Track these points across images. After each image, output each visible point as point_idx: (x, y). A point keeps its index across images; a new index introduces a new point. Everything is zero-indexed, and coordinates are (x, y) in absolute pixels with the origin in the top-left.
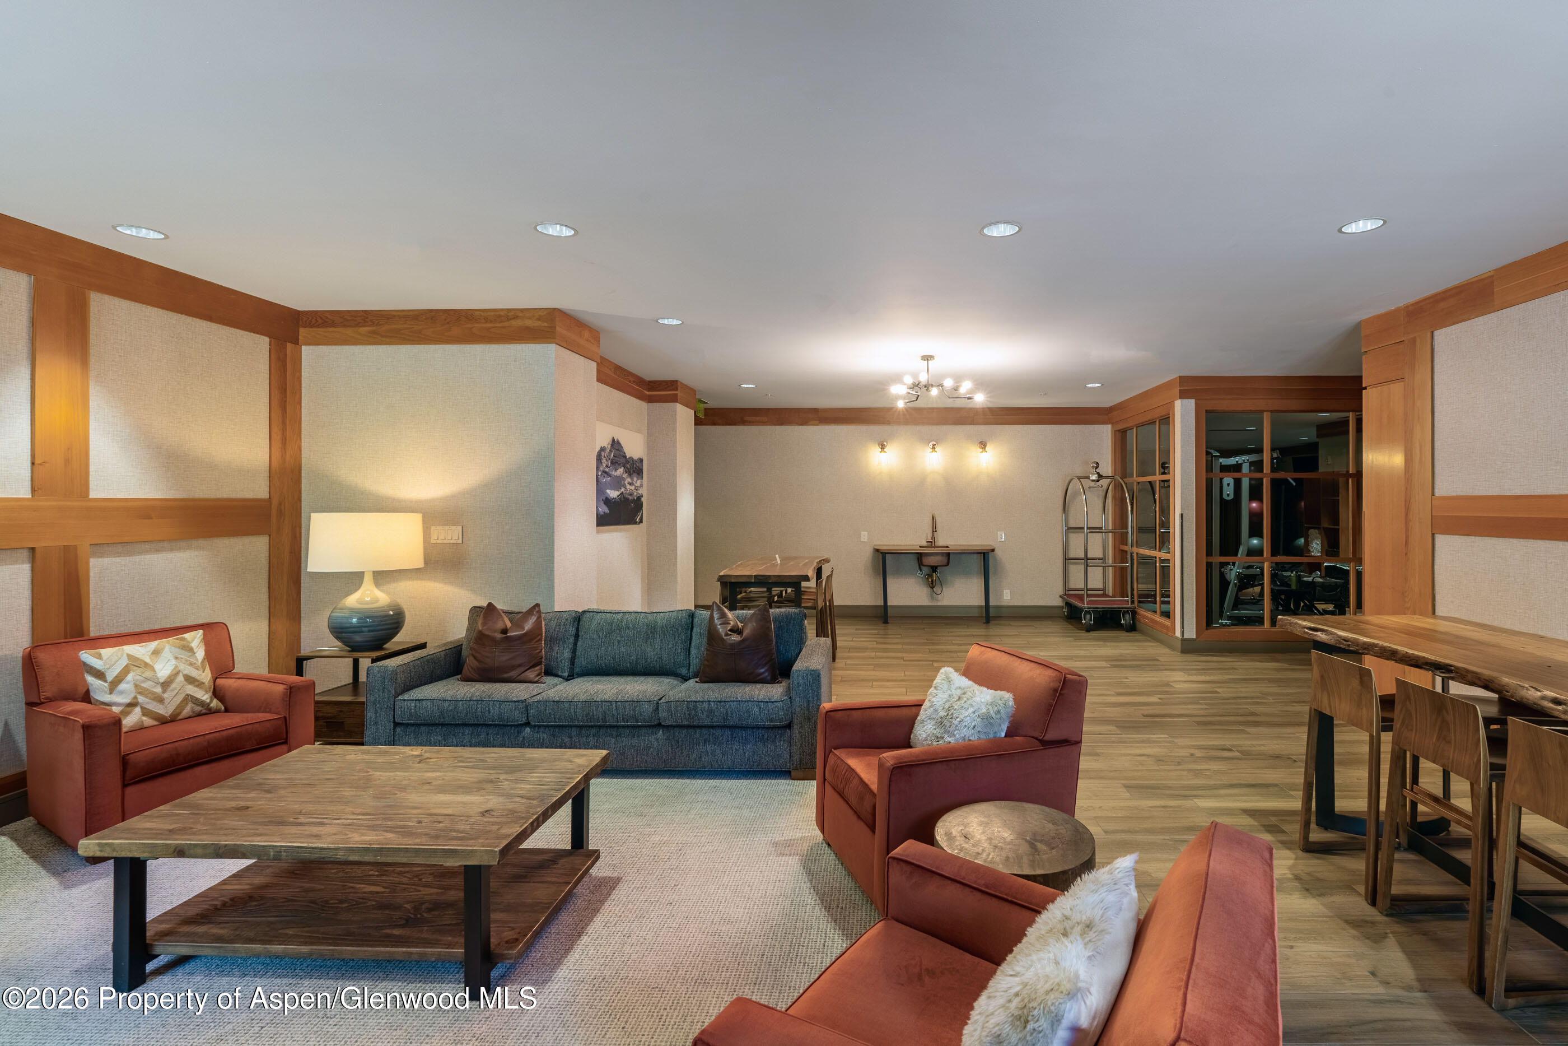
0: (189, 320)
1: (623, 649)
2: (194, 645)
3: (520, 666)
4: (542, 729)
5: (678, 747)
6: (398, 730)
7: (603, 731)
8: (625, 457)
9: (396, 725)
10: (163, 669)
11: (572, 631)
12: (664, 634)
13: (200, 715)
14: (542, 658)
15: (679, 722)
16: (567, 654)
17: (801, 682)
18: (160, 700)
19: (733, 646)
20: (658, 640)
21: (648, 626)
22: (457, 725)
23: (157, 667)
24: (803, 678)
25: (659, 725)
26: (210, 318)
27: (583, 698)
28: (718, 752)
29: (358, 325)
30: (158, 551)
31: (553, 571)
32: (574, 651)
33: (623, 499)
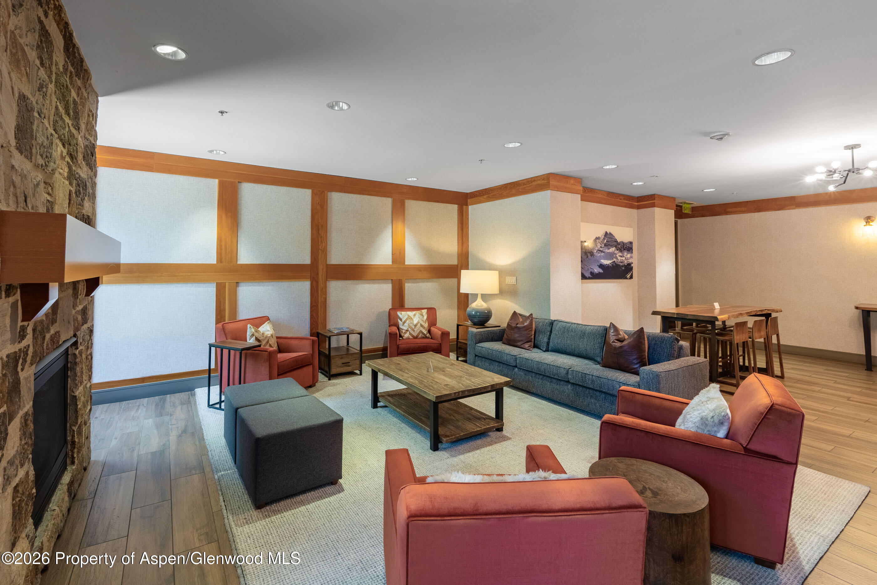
0: (432, 203)
1: (569, 342)
2: (424, 314)
3: (521, 341)
4: (521, 370)
5: (578, 396)
6: (476, 357)
7: (545, 378)
8: (616, 241)
9: (476, 356)
10: (415, 321)
11: (549, 329)
12: (589, 337)
13: (423, 338)
14: (532, 339)
15: (577, 383)
16: (546, 340)
17: (646, 377)
18: (414, 331)
19: (615, 348)
20: (585, 340)
21: (581, 331)
22: (494, 361)
23: (414, 320)
24: (647, 375)
25: (568, 382)
26: (438, 202)
27: (537, 360)
28: (597, 404)
29: (483, 195)
30: (423, 282)
31: (550, 300)
32: (549, 339)
33: (614, 265)
